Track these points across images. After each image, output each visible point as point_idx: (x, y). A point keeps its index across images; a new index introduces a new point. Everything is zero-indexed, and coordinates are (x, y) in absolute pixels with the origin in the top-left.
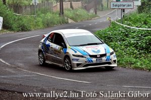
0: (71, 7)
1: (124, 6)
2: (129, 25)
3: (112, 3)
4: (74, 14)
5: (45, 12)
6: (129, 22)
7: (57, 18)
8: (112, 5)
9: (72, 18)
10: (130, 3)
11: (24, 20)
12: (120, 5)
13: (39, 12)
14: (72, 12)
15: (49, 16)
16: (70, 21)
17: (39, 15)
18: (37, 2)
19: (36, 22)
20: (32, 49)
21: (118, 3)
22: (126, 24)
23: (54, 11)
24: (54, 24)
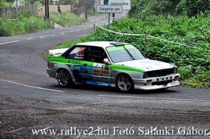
0: (59, 10)
1: (112, 10)
2: (114, 30)
3: (99, 7)
4: (61, 18)
5: (28, 15)
6: (114, 27)
7: (42, 22)
8: (98, 9)
9: (59, 23)
10: (118, 7)
11: (4, 24)
12: (108, 9)
13: (21, 16)
14: (60, 15)
15: (33, 20)
16: (56, 26)
17: (20, 19)
18: (19, 4)
19: (18, 27)
20: (7, 55)
21: (106, 7)
22: (111, 29)
23: (39, 15)
24: (38, 29)
